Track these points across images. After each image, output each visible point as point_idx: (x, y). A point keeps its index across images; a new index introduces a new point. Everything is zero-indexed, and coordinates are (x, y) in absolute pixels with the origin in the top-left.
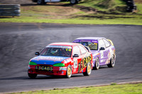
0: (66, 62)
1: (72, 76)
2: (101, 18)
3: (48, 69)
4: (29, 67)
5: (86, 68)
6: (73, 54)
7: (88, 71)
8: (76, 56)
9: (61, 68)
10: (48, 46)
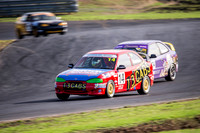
0: (105, 77)
1: (114, 96)
2: (184, 10)
3: (80, 86)
4: (55, 85)
5: (142, 83)
6: (118, 65)
7: (145, 87)
8: (122, 67)
9: (97, 86)
10: (85, 56)
